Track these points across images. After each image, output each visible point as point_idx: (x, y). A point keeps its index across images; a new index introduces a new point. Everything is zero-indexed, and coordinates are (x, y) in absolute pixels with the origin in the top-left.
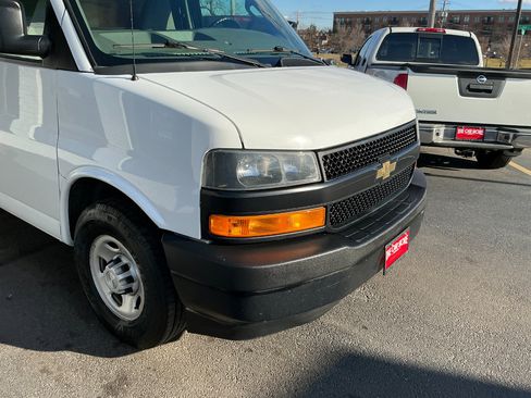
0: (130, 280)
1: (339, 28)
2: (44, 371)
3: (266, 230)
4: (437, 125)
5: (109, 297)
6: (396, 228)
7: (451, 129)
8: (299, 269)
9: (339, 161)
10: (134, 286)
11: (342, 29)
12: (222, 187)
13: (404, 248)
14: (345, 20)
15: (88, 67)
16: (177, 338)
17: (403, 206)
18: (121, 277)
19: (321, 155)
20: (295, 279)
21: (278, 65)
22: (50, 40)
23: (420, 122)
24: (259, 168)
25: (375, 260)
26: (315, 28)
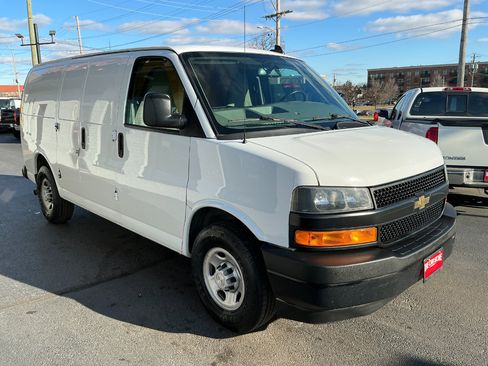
0: (233, 280)
1: (373, 83)
2: (173, 343)
3: (334, 242)
4: (466, 170)
5: (215, 293)
6: (432, 247)
7: (480, 172)
8: (360, 271)
9: (386, 195)
10: (235, 284)
11: (377, 84)
12: (305, 211)
13: (439, 264)
14: (378, 76)
15: (213, 135)
16: (263, 328)
17: (436, 232)
18: (227, 278)
19: (372, 190)
20: (356, 278)
21: (335, 127)
22: (187, 117)
23: (448, 166)
24: (329, 199)
25: (416, 270)
26: (351, 84)
